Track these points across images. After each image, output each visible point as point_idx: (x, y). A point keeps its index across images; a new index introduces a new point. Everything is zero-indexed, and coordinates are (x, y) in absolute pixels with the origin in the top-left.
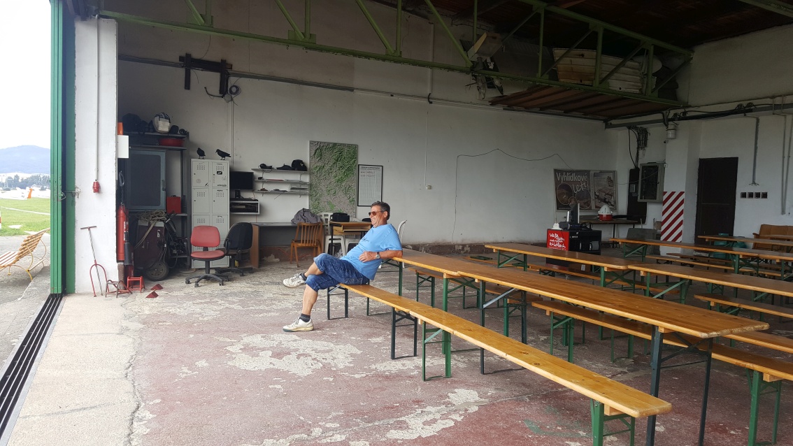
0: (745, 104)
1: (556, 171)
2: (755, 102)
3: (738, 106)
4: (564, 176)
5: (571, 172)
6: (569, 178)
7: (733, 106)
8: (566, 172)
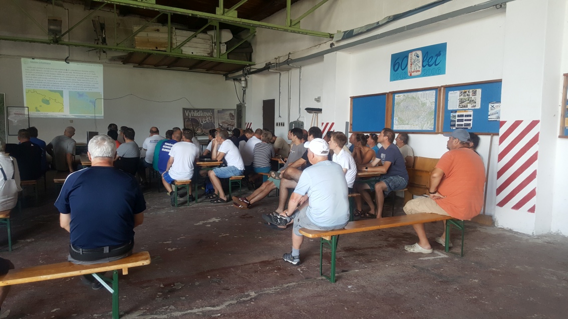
0: (268, 63)
1: (184, 109)
2: (271, 62)
4: (192, 112)
5: (198, 110)
6: (196, 114)
8: (194, 110)
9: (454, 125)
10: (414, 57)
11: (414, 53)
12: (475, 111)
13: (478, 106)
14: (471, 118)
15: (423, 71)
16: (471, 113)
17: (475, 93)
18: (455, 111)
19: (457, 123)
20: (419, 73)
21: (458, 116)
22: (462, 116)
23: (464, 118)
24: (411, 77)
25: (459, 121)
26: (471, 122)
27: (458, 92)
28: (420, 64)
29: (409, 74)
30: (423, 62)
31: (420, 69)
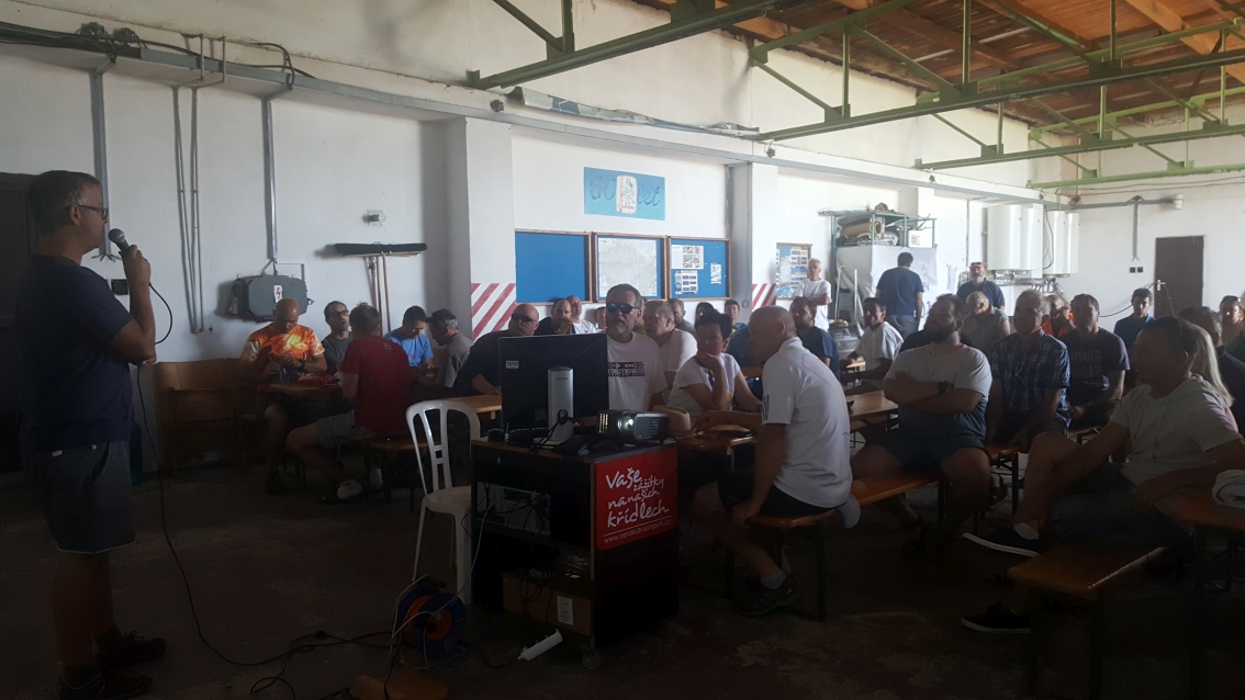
0: (110, 27)
2: (142, 33)
3: (87, 28)
7: (71, 25)
9: (680, 290)
10: (625, 184)
11: (625, 178)
12: (699, 271)
13: (701, 267)
14: (696, 280)
15: (638, 208)
16: (695, 274)
17: (697, 251)
18: (679, 271)
19: (683, 286)
20: (633, 211)
21: (684, 277)
22: (687, 277)
23: (690, 280)
24: (620, 214)
25: (685, 283)
26: (696, 285)
27: (681, 246)
28: (635, 198)
29: (618, 210)
30: (638, 195)
31: (635, 205)
